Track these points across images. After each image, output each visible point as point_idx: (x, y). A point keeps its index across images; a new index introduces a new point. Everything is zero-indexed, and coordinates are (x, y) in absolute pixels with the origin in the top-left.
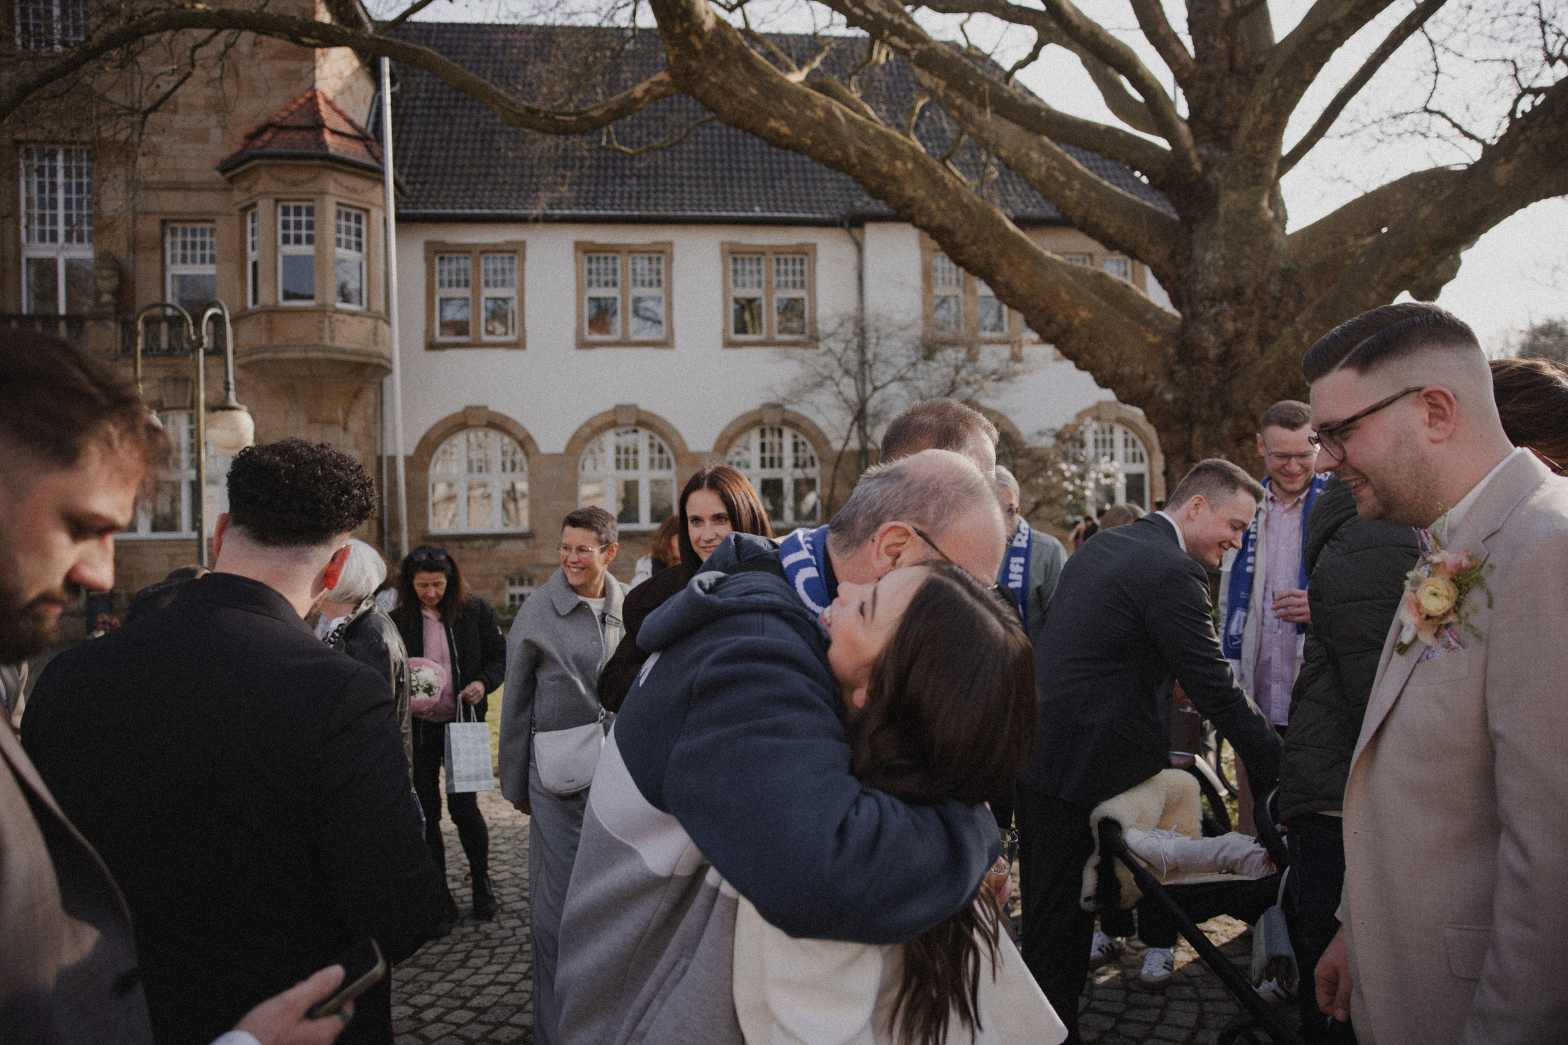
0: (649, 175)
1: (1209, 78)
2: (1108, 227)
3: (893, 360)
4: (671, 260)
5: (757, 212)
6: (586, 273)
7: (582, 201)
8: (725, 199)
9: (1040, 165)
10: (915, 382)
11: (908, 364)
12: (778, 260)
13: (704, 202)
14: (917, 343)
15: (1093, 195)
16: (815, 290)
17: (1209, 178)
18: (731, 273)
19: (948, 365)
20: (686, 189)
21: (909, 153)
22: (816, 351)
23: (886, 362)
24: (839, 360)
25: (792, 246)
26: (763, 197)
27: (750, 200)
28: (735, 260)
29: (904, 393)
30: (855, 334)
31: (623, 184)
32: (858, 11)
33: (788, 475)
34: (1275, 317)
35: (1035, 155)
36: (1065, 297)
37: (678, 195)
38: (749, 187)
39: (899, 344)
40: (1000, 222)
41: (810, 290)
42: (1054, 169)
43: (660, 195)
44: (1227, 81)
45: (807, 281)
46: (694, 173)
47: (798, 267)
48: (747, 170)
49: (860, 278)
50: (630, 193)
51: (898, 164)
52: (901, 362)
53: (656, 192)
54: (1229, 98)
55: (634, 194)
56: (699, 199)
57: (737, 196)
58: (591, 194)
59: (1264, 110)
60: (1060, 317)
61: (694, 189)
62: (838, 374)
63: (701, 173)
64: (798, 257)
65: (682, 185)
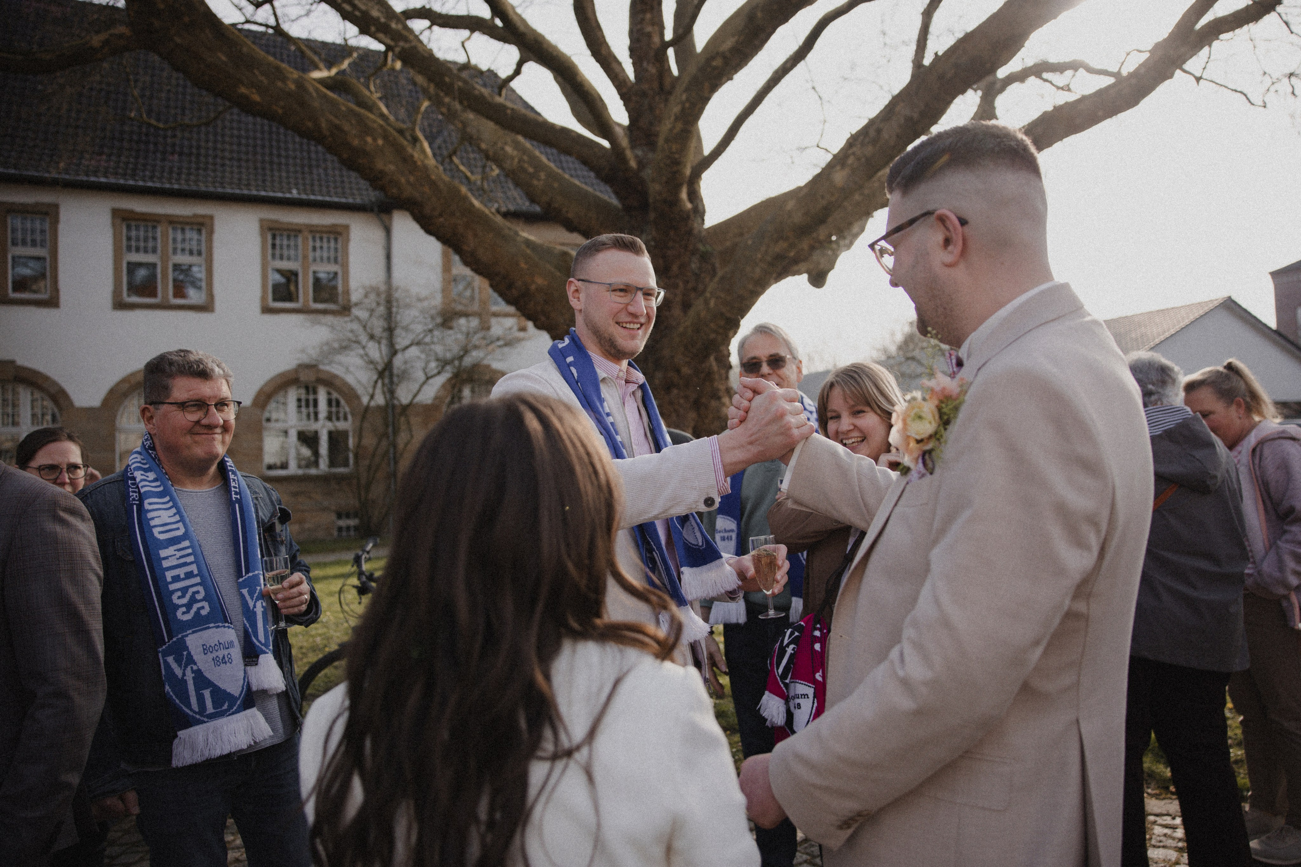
0: (190, 154)
1: (644, 94)
2: (567, 212)
3: (412, 327)
4: (211, 232)
5: (295, 193)
6: (124, 238)
7: (120, 171)
8: (264, 181)
9: (512, 158)
10: (433, 347)
11: (425, 331)
12: (314, 239)
13: (245, 182)
14: (433, 312)
15: (556, 185)
16: (347, 266)
17: (642, 174)
18: (270, 247)
19: (462, 333)
20: (228, 169)
21: (380, 131)
22: (347, 319)
23: (406, 329)
24: (365, 327)
25: (326, 226)
26: (300, 181)
27: (289, 183)
28: (274, 237)
29: (423, 356)
30: (378, 304)
31: (163, 160)
32: (347, 7)
33: (323, 428)
34: (694, 289)
35: (509, 149)
36: (523, 265)
37: (219, 174)
38: (288, 172)
39: (417, 314)
40: (465, 198)
41: (342, 265)
42: (524, 161)
43: (201, 172)
44: (657, 98)
45: (340, 258)
46: (235, 155)
47: (332, 244)
48: (287, 157)
49: (388, 257)
50: (171, 169)
51: (369, 139)
52: (419, 328)
53: (198, 169)
54: (657, 112)
55: (175, 169)
56: (240, 180)
57: (277, 179)
58: (131, 166)
59: (677, 119)
60: (519, 283)
61: (236, 170)
62: (364, 338)
63: (244, 157)
64: (332, 236)
65: (223, 165)
